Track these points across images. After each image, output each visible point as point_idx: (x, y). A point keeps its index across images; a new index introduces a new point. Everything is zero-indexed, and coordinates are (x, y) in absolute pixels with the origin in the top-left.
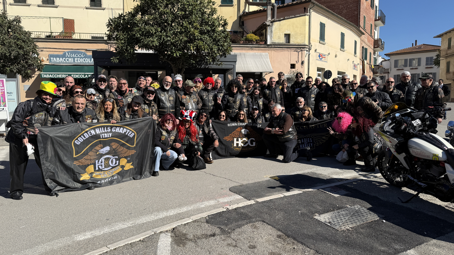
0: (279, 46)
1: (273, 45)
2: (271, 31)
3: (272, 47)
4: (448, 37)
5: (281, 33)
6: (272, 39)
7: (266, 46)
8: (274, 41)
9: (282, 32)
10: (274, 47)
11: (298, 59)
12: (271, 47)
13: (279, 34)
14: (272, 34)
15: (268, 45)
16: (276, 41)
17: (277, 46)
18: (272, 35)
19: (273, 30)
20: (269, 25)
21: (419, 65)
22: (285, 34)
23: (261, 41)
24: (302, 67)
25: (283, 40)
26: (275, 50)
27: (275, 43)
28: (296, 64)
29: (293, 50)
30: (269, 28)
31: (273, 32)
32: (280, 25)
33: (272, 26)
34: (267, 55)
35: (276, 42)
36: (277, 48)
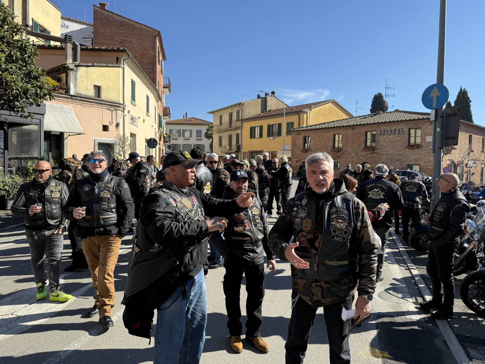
0: (87, 100)
1: (80, 97)
2: (76, 78)
3: (77, 100)
4: (220, 115)
5: (89, 83)
6: (78, 89)
7: (69, 97)
8: (80, 92)
9: (91, 82)
10: (80, 100)
11: (112, 119)
12: (75, 99)
13: (86, 83)
14: (77, 81)
15: (72, 96)
16: (83, 92)
17: (84, 99)
18: (78, 84)
19: (78, 76)
20: (72, 70)
21: (191, 136)
22: (94, 85)
23: (61, 88)
24: (117, 130)
25: (91, 93)
26: (82, 104)
27: (81, 94)
28: (110, 126)
29: (106, 108)
30: (73, 72)
31: (78, 80)
32: (88, 72)
33: (77, 71)
34: (71, 109)
35: (83, 94)
36: (84, 101)
